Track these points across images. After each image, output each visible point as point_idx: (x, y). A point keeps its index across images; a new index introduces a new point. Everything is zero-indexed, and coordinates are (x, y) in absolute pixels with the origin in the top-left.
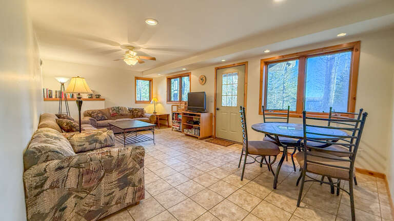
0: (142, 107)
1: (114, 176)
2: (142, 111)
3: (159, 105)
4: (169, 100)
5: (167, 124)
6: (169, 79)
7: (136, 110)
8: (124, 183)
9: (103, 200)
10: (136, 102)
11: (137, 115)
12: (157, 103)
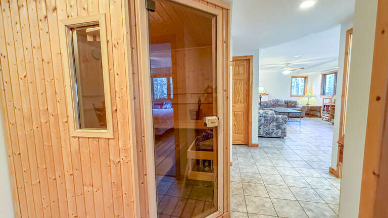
0: (295, 100)
1: (275, 124)
2: (295, 103)
3: (313, 98)
4: (323, 93)
5: (319, 115)
6: (324, 75)
7: (290, 102)
8: (278, 127)
9: (271, 131)
10: (291, 96)
11: (291, 106)
12: (311, 97)
